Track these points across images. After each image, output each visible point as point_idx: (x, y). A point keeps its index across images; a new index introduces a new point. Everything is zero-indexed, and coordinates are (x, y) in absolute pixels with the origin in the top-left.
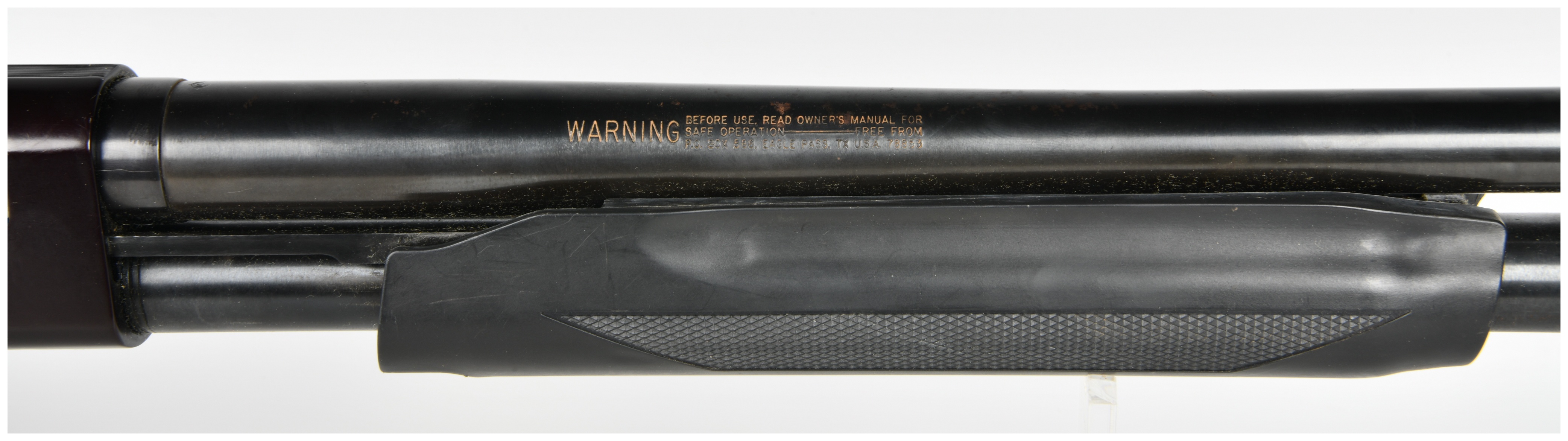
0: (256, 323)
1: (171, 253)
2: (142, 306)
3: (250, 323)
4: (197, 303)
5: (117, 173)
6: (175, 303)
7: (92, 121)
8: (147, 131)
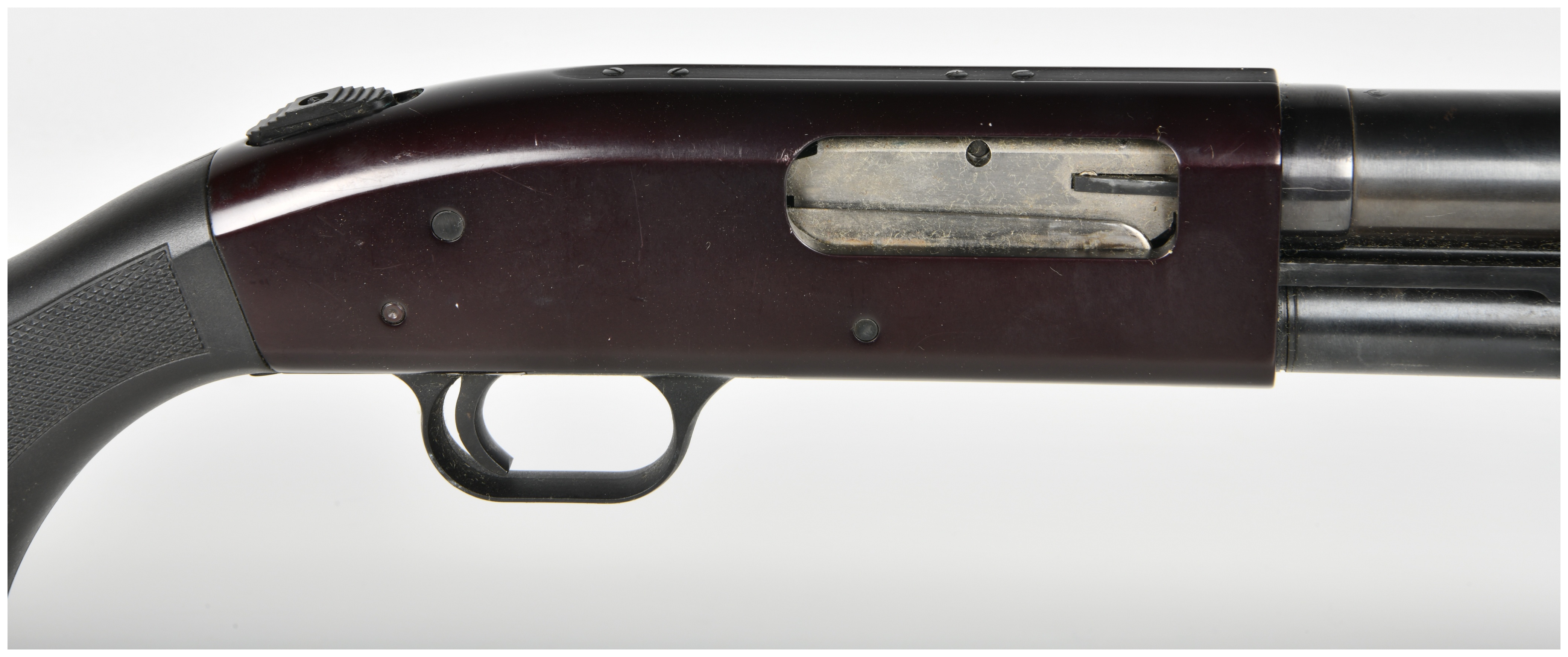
0: (1421, 366)
1: (1348, 283)
2: (1296, 341)
3: (1414, 366)
4: (1361, 341)
5: (1304, 192)
6: (1336, 340)
7: (1282, 133)
8: (1339, 144)
